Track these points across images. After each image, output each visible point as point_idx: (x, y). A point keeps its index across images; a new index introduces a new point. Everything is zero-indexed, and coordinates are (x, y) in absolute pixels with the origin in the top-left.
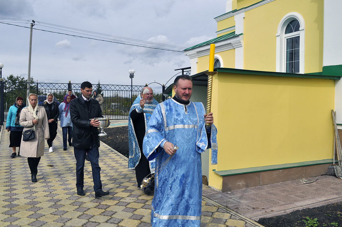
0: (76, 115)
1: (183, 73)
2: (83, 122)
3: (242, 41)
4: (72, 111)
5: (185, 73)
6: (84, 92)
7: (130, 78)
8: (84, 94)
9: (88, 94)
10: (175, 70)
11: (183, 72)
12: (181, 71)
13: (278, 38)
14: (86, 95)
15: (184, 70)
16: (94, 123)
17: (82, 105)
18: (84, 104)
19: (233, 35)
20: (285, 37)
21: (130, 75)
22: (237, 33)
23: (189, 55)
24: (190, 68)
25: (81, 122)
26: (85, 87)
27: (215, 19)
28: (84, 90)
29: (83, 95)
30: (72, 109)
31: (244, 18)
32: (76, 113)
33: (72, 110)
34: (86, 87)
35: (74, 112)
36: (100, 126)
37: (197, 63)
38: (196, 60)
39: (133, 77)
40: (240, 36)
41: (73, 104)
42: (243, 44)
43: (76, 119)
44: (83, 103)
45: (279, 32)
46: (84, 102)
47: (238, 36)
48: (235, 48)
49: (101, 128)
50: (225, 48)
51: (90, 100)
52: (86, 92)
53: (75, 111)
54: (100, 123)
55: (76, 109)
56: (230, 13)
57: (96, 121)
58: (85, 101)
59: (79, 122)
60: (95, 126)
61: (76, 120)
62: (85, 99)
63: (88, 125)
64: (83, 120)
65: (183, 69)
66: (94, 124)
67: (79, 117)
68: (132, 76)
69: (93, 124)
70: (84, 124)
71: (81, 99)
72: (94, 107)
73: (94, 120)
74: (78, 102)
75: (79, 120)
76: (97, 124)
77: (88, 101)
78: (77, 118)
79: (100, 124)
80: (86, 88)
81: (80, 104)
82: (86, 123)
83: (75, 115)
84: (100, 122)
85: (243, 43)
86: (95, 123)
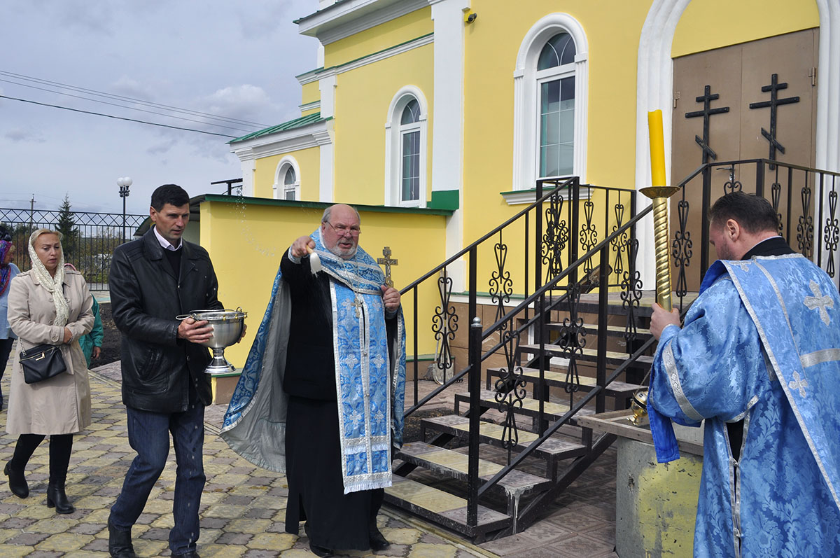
0: (132, 300)
1: (229, 191)
2: (156, 325)
3: (330, 132)
4: (117, 283)
5: (234, 193)
6: (160, 218)
7: (121, 196)
8: (160, 224)
9: (175, 227)
10: (212, 183)
11: (230, 188)
12: (226, 185)
13: (388, 132)
14: (168, 231)
15: (233, 185)
16: (192, 332)
17: (154, 265)
18: (160, 260)
19: (317, 120)
20: (401, 129)
21: (121, 189)
22: (323, 116)
23: (239, 154)
24: (240, 180)
25: (147, 323)
26: (163, 204)
27: (299, 78)
28: (162, 211)
29: (159, 230)
30: (118, 276)
31: (336, 86)
32: (130, 291)
33: (116, 280)
34: (168, 202)
35: (126, 289)
36: (213, 340)
37: (254, 170)
38: (252, 164)
39: (127, 195)
40: (327, 122)
41: (122, 261)
42: (333, 139)
43: (129, 312)
44: (158, 257)
45: (391, 121)
46: (161, 253)
47: (324, 121)
48: (319, 146)
49: (216, 346)
50: (304, 145)
51: (181, 249)
52: (167, 219)
53: (129, 285)
54: (213, 330)
55: (133, 276)
56: (311, 74)
57: (199, 323)
58: (166, 251)
59: (139, 323)
60: (196, 339)
61: (131, 315)
62: (166, 243)
63: (170, 338)
64: (152, 319)
65: (229, 182)
66: (191, 335)
67: (141, 306)
68: (124, 192)
69: (188, 333)
70: (159, 333)
71: (153, 243)
72: (193, 270)
73: (191, 320)
74: (142, 252)
75: (141, 316)
76: (203, 334)
77: (174, 249)
78: (133, 309)
79: (213, 333)
80: (168, 205)
81: (148, 261)
82: (164, 328)
83: (128, 301)
84: (213, 326)
85: (333, 136)
86: (198, 330)
